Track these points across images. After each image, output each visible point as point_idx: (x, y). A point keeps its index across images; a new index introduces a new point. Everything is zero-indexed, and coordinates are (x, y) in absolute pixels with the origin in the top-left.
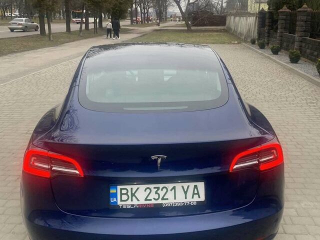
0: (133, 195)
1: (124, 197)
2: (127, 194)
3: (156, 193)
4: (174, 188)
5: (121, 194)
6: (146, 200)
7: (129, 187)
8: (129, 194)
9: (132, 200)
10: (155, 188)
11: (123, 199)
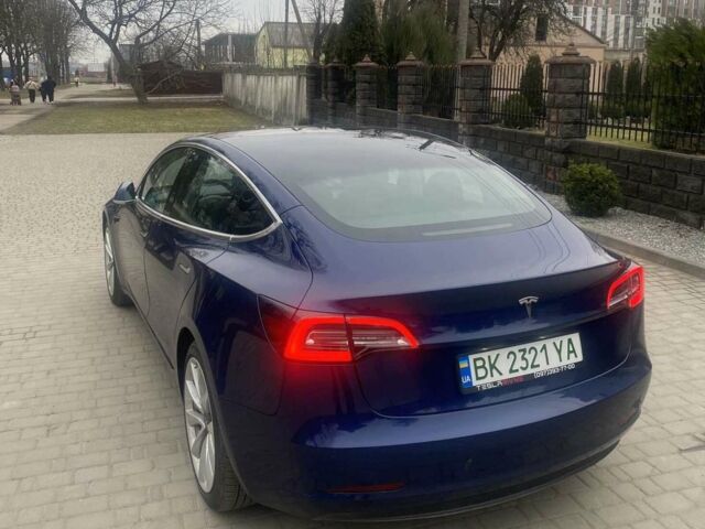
0: (493, 366)
1: (481, 373)
2: (483, 367)
3: (523, 358)
4: (544, 347)
5: (476, 368)
6: (511, 371)
7: (484, 355)
8: (487, 365)
9: (492, 376)
10: (520, 351)
11: (480, 376)
